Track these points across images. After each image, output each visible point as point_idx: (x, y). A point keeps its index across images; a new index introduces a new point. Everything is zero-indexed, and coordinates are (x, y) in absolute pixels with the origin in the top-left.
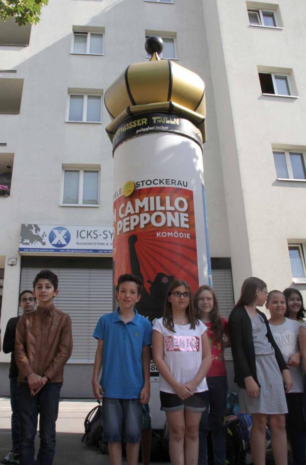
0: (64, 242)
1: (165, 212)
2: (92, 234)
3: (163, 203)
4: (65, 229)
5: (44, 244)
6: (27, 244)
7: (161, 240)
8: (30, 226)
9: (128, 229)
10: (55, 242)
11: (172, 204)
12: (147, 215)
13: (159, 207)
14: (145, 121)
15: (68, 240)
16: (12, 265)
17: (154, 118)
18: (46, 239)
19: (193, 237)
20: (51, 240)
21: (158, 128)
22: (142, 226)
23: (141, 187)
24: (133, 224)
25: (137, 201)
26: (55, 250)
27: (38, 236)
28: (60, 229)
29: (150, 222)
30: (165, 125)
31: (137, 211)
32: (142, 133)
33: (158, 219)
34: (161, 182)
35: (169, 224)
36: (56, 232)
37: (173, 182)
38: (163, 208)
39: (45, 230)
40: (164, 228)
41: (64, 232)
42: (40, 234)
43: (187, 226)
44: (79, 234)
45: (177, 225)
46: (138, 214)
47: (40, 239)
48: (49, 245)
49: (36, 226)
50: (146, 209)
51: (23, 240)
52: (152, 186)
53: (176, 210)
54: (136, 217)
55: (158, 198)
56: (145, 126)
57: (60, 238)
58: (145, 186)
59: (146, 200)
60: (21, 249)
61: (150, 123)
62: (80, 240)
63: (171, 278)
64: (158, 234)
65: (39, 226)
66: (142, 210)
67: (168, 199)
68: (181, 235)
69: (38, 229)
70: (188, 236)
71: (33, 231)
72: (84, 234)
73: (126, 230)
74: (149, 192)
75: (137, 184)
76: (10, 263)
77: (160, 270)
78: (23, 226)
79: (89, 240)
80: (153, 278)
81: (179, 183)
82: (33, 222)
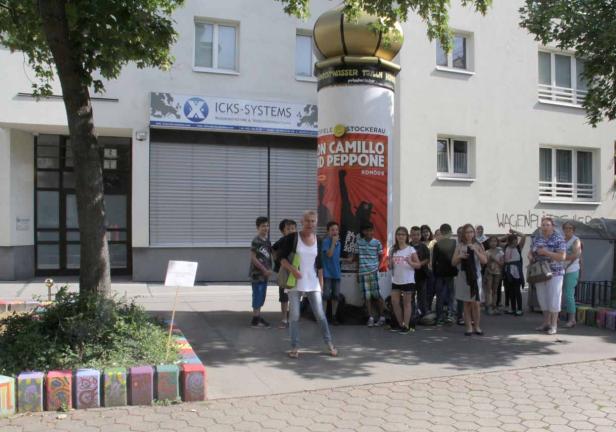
0: (201, 116)
1: (368, 154)
2: (232, 108)
3: (367, 147)
4: (201, 100)
5: (178, 117)
6: (159, 116)
7: (365, 176)
8: (161, 95)
9: (338, 165)
10: (191, 115)
11: (374, 149)
12: (355, 156)
13: (364, 151)
14: (356, 72)
15: (205, 113)
16: (141, 140)
17: (364, 71)
18: (181, 112)
19: (386, 174)
20: (187, 112)
21: (366, 81)
22: (351, 164)
23: (350, 132)
24: (343, 162)
25: (347, 143)
26: (192, 125)
27: (171, 107)
28: (196, 100)
29: (357, 162)
30: (372, 78)
31: (347, 151)
32: (353, 83)
33: (363, 159)
34: (367, 129)
35: (371, 165)
36: (192, 103)
37: (375, 130)
38: (367, 152)
39: (179, 101)
40: (367, 167)
41: (201, 104)
42: (174, 105)
43: (382, 166)
44: (218, 107)
45: (376, 165)
46: (348, 154)
47: (173, 111)
48: (184, 119)
49: (168, 95)
50: (355, 151)
51: (154, 111)
52: (360, 132)
53: (376, 153)
54: (346, 156)
55: (364, 143)
56: (355, 77)
57: (196, 111)
58: (354, 132)
59: (354, 143)
60: (153, 123)
61: (360, 76)
62: (219, 114)
63: (371, 205)
64: (363, 172)
65: (172, 96)
66: (351, 151)
67: (371, 144)
68: (379, 173)
69: (170, 99)
70: (383, 173)
71: (166, 101)
72: (224, 108)
73: (336, 164)
74: (357, 137)
75: (347, 129)
76: (139, 137)
77: (363, 199)
78: (153, 94)
79: (229, 115)
80: (358, 205)
81: (380, 130)
82: (164, 91)
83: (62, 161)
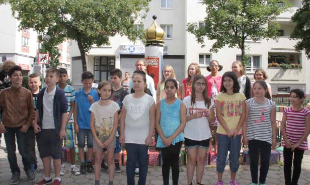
2: (141, 48)
6: (122, 51)
8: (123, 46)
15: (134, 50)
18: (128, 50)
20: (129, 50)
22: (149, 65)
25: (149, 60)
26: (131, 53)
29: (151, 64)
30: (154, 44)
32: (150, 46)
41: (133, 47)
42: (126, 48)
44: (137, 48)
45: (155, 65)
47: (126, 50)
48: (128, 52)
51: (120, 50)
55: (152, 60)
57: (132, 49)
60: (120, 53)
62: (138, 50)
67: (154, 60)
69: (125, 47)
70: (157, 67)
72: (139, 48)
76: (117, 57)
78: (120, 46)
82: (123, 44)
83: (100, 63)
